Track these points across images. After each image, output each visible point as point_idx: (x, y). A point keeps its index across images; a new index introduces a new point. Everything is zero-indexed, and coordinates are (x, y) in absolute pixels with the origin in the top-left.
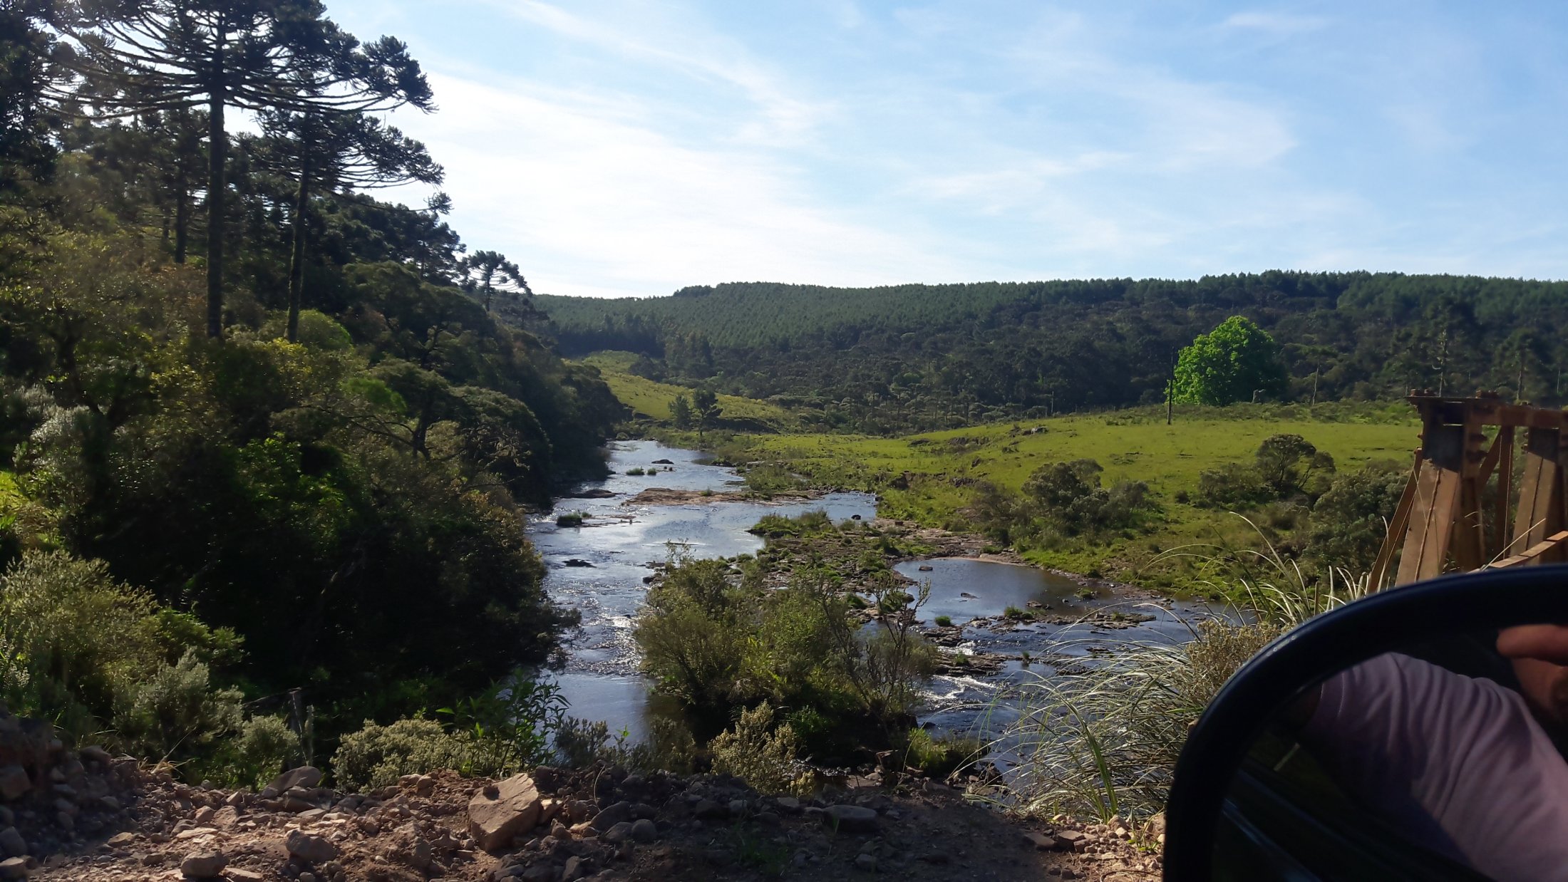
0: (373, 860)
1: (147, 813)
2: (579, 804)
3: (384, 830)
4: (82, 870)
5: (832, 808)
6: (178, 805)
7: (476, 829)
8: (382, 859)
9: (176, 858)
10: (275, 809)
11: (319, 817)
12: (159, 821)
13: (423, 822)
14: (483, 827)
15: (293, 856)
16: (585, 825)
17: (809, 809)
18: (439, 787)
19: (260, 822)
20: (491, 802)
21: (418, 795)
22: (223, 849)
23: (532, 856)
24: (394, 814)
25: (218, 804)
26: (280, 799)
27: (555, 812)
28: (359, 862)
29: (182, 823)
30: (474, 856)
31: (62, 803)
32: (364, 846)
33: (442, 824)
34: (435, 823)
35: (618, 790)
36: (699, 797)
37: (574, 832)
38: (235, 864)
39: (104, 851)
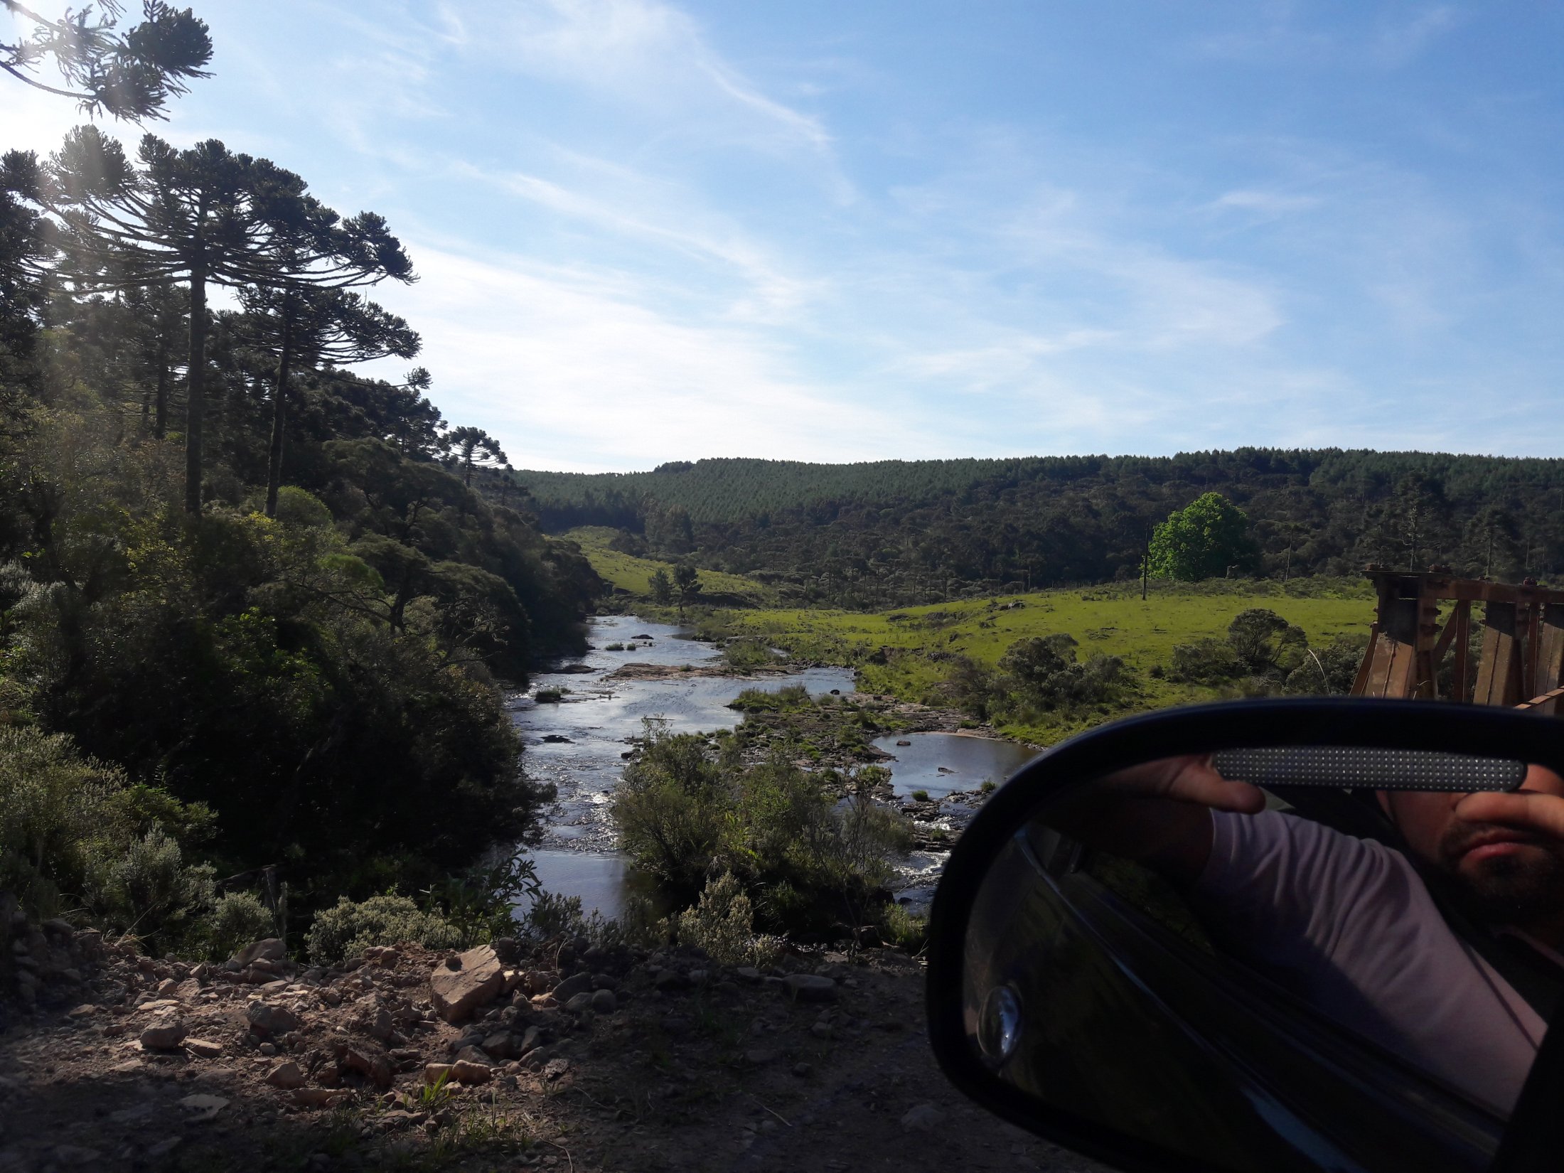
0: (334, 1030)
1: (109, 985)
2: (541, 975)
3: (345, 1001)
4: (42, 1041)
5: (790, 977)
6: (141, 978)
7: (438, 1000)
8: (343, 1029)
9: (136, 1029)
10: (238, 981)
11: (282, 988)
12: (121, 993)
13: (385, 993)
14: (446, 998)
15: (253, 1026)
16: (546, 996)
17: (768, 978)
18: (402, 959)
19: (221, 994)
20: (454, 974)
21: (382, 966)
22: (185, 1021)
23: (493, 1026)
24: (356, 985)
25: (181, 976)
26: (244, 971)
27: (517, 983)
28: (320, 1032)
29: (144, 995)
30: (436, 1027)
31: (24, 975)
32: (324, 1016)
33: (404, 995)
34: (398, 994)
35: (580, 961)
36: (659, 967)
37: (535, 1002)
38: (195, 1035)
39: (65, 1023)
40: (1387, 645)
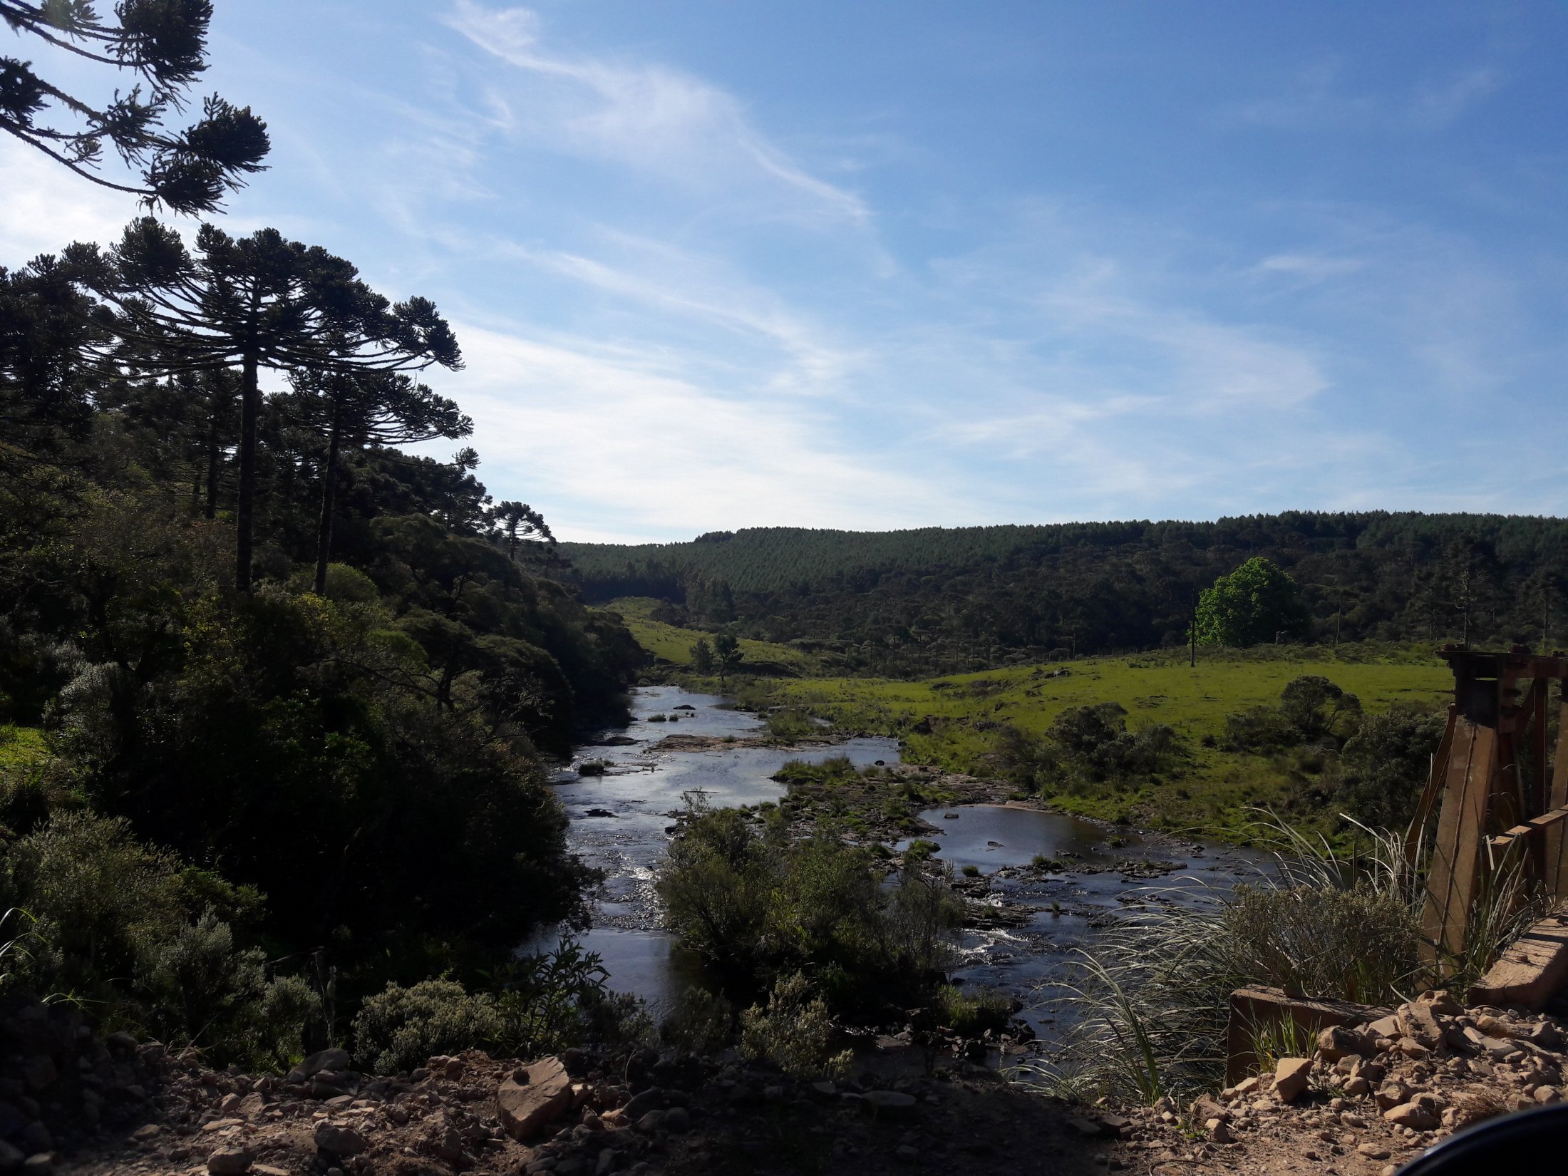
0: (402, 1152)
1: (173, 1102)
2: (611, 1089)
3: (413, 1119)
4: (108, 1166)
5: (870, 1095)
6: (204, 1093)
7: (506, 1116)
8: (411, 1150)
9: (203, 1153)
10: (303, 1095)
11: (347, 1104)
12: (184, 1111)
13: (452, 1110)
14: (514, 1114)
15: (320, 1149)
16: (616, 1112)
17: (845, 1095)
18: (467, 1070)
19: (287, 1112)
20: (522, 1088)
21: (447, 1078)
22: (249, 1142)
23: (564, 1146)
24: (423, 1102)
25: (244, 1090)
26: (307, 1084)
27: (586, 1097)
28: (388, 1154)
29: (208, 1113)
30: (504, 1145)
31: (89, 1094)
32: (392, 1136)
33: (471, 1111)
34: (465, 1109)
35: (650, 1074)
36: (732, 1082)
37: (605, 1119)
38: (262, 1160)
39: (130, 1145)
40: (1467, 728)
